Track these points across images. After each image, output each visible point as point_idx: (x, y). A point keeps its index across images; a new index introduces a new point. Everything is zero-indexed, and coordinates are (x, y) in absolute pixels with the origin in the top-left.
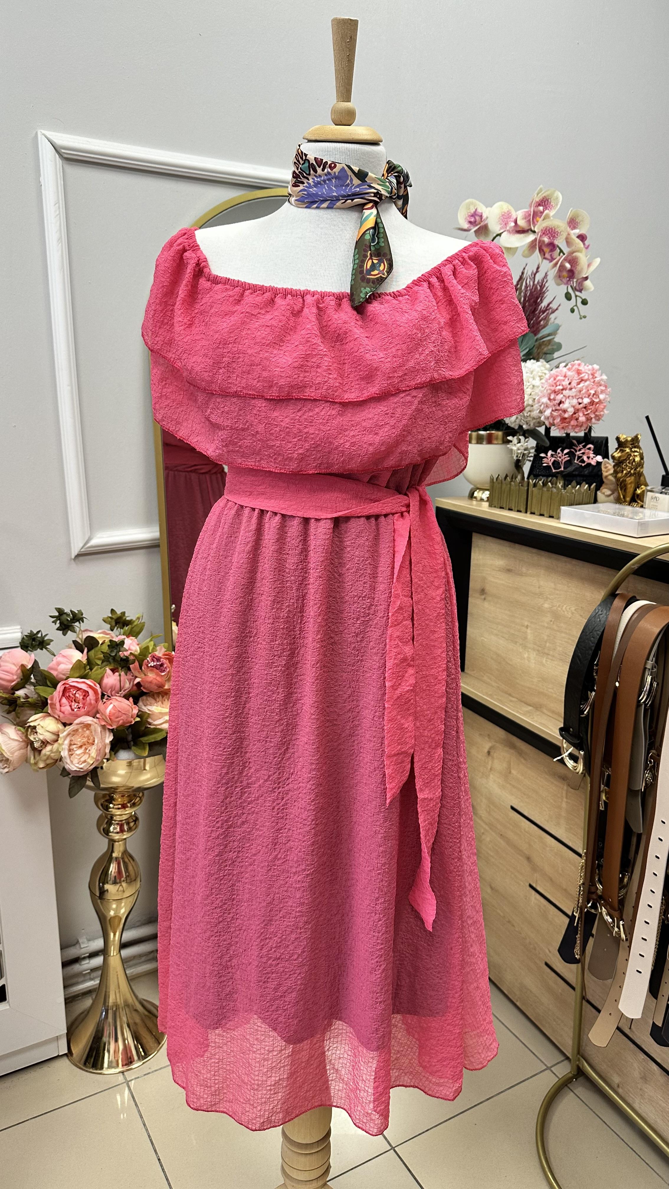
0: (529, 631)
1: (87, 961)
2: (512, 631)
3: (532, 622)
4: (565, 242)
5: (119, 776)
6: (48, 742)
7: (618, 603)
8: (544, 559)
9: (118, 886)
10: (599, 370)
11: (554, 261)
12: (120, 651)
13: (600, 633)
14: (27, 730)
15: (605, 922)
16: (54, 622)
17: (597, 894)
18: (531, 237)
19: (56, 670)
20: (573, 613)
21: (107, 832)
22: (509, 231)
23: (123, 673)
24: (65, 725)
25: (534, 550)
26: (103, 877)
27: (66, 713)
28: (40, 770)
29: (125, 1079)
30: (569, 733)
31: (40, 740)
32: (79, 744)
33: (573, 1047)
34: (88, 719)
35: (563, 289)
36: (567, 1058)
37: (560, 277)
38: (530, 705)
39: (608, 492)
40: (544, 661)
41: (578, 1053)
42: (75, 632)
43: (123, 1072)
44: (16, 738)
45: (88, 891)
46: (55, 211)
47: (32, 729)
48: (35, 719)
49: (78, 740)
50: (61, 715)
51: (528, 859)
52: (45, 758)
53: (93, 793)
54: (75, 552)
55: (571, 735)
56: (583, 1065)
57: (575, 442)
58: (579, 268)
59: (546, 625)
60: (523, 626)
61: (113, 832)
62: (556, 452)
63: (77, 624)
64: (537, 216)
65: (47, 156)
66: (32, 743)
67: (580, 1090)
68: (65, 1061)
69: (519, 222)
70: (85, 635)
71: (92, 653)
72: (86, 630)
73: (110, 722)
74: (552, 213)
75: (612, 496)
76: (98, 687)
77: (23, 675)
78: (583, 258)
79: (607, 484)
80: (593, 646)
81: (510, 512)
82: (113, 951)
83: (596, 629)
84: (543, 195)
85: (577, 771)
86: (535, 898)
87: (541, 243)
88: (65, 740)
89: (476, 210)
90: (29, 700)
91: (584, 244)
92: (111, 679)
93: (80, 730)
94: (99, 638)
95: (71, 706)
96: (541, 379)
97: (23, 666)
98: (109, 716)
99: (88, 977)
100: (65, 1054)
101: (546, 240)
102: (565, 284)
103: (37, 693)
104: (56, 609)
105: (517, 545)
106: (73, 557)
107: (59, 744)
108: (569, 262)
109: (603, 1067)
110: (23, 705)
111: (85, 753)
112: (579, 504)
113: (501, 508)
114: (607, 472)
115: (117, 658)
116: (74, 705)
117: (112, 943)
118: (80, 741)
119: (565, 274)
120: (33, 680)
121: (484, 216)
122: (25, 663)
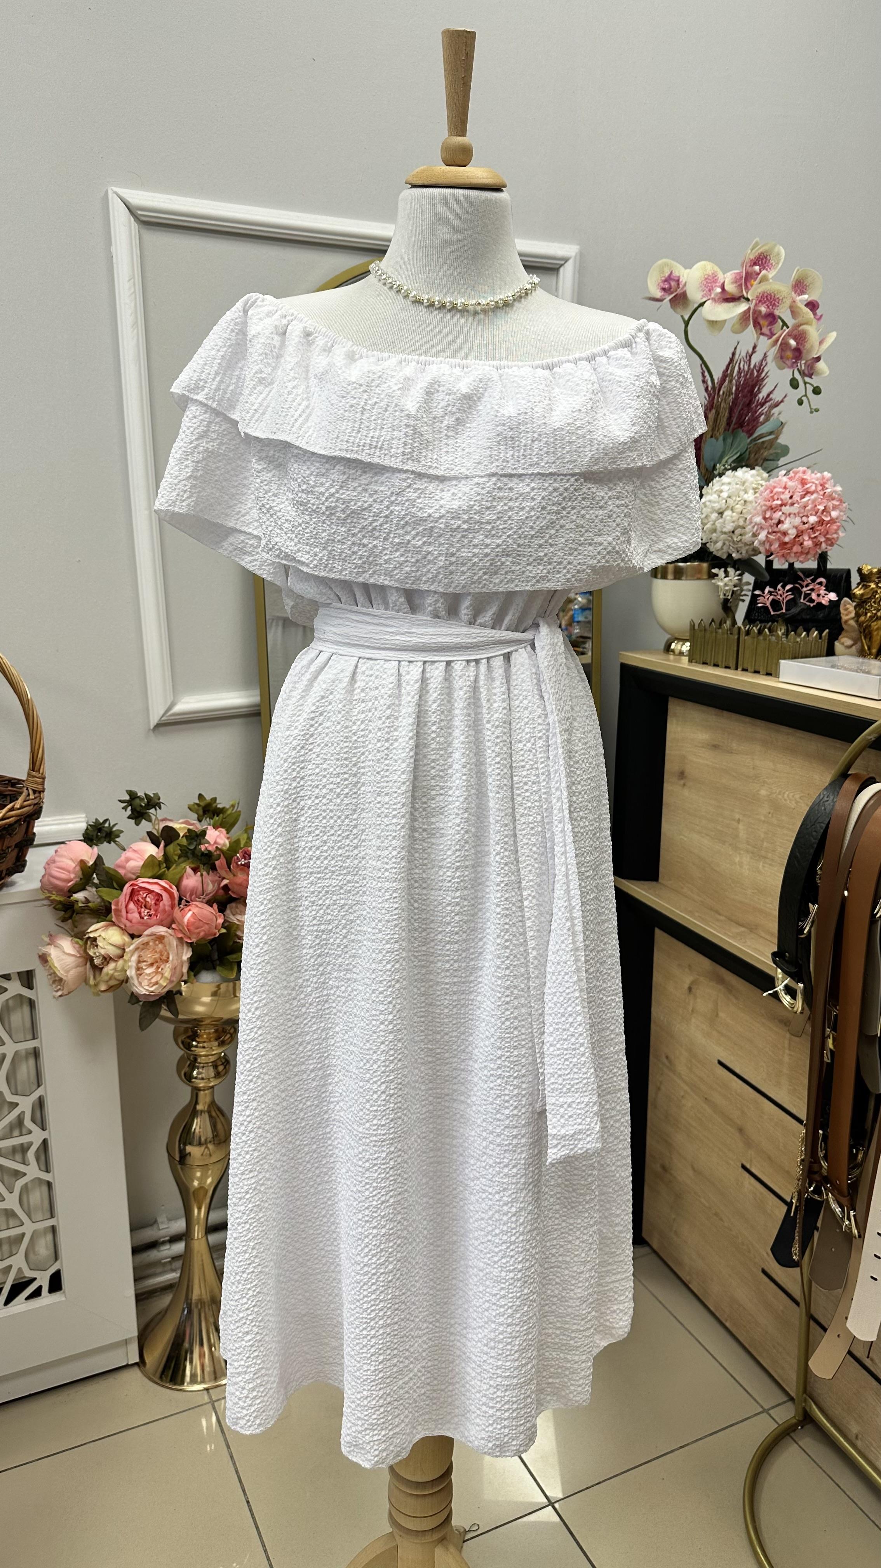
0: (741, 826)
1: (167, 1246)
2: (719, 827)
3: (744, 815)
4: (789, 310)
5: (203, 1004)
6: (111, 958)
7: (849, 786)
8: (760, 730)
9: (203, 1148)
10: (831, 478)
11: (774, 337)
12: (200, 844)
13: (824, 826)
14: (86, 943)
15: (833, 1212)
16: (125, 808)
17: (821, 1174)
18: (743, 307)
19: (124, 867)
20: (797, 802)
21: (189, 1077)
22: (714, 300)
23: (205, 873)
24: (133, 936)
25: (748, 719)
26: (184, 1135)
27: (134, 921)
28: (102, 994)
29: (210, 1397)
30: (784, 960)
31: (101, 955)
32: (150, 961)
33: (798, 1382)
34: (161, 930)
35: (788, 374)
36: (792, 1399)
37: (782, 358)
38: (742, 925)
39: (849, 642)
40: (761, 867)
41: (805, 1391)
42: (150, 820)
43: (207, 1389)
44: (73, 953)
45: (166, 1154)
46: (130, 289)
47: (92, 942)
48: (97, 929)
49: (149, 956)
50: (128, 924)
51: (741, 1130)
52: (106, 978)
53: (171, 1027)
54: (154, 721)
55: (787, 962)
56: (811, 1407)
57: (802, 575)
58: (807, 346)
59: (763, 818)
60: (734, 820)
61: (196, 1078)
62: (775, 589)
63: (152, 811)
64: (751, 278)
65: (120, 219)
66: (91, 959)
67: (807, 1441)
68: (136, 1373)
69: (726, 287)
70: (162, 825)
71: (171, 848)
72: (165, 820)
73: (188, 933)
74: (771, 274)
75: (854, 647)
76: (174, 890)
77: (83, 874)
78: (813, 332)
79: (847, 631)
80: (815, 842)
81: (716, 668)
82: (198, 1232)
83: (820, 820)
84: (760, 251)
85: (795, 1009)
86: (750, 1183)
87: (757, 313)
88: (132, 955)
89: (671, 272)
90: (90, 904)
91: (815, 314)
92: (191, 880)
93: (151, 944)
94: (180, 828)
95: (140, 913)
96: (755, 493)
97: (82, 863)
98: (187, 926)
99: (168, 1267)
100: (136, 1364)
101: (763, 309)
102: (789, 367)
103: (100, 897)
104: (127, 791)
105: (725, 713)
106: (152, 727)
107: (125, 961)
108: (795, 339)
109: (837, 1411)
110: (82, 911)
111: (157, 972)
112: (806, 657)
113: (704, 663)
114: (847, 615)
115: (196, 852)
116: (145, 912)
117: (196, 1222)
118: (151, 957)
119: (789, 354)
120: (96, 881)
121: (683, 280)
122: (85, 858)
